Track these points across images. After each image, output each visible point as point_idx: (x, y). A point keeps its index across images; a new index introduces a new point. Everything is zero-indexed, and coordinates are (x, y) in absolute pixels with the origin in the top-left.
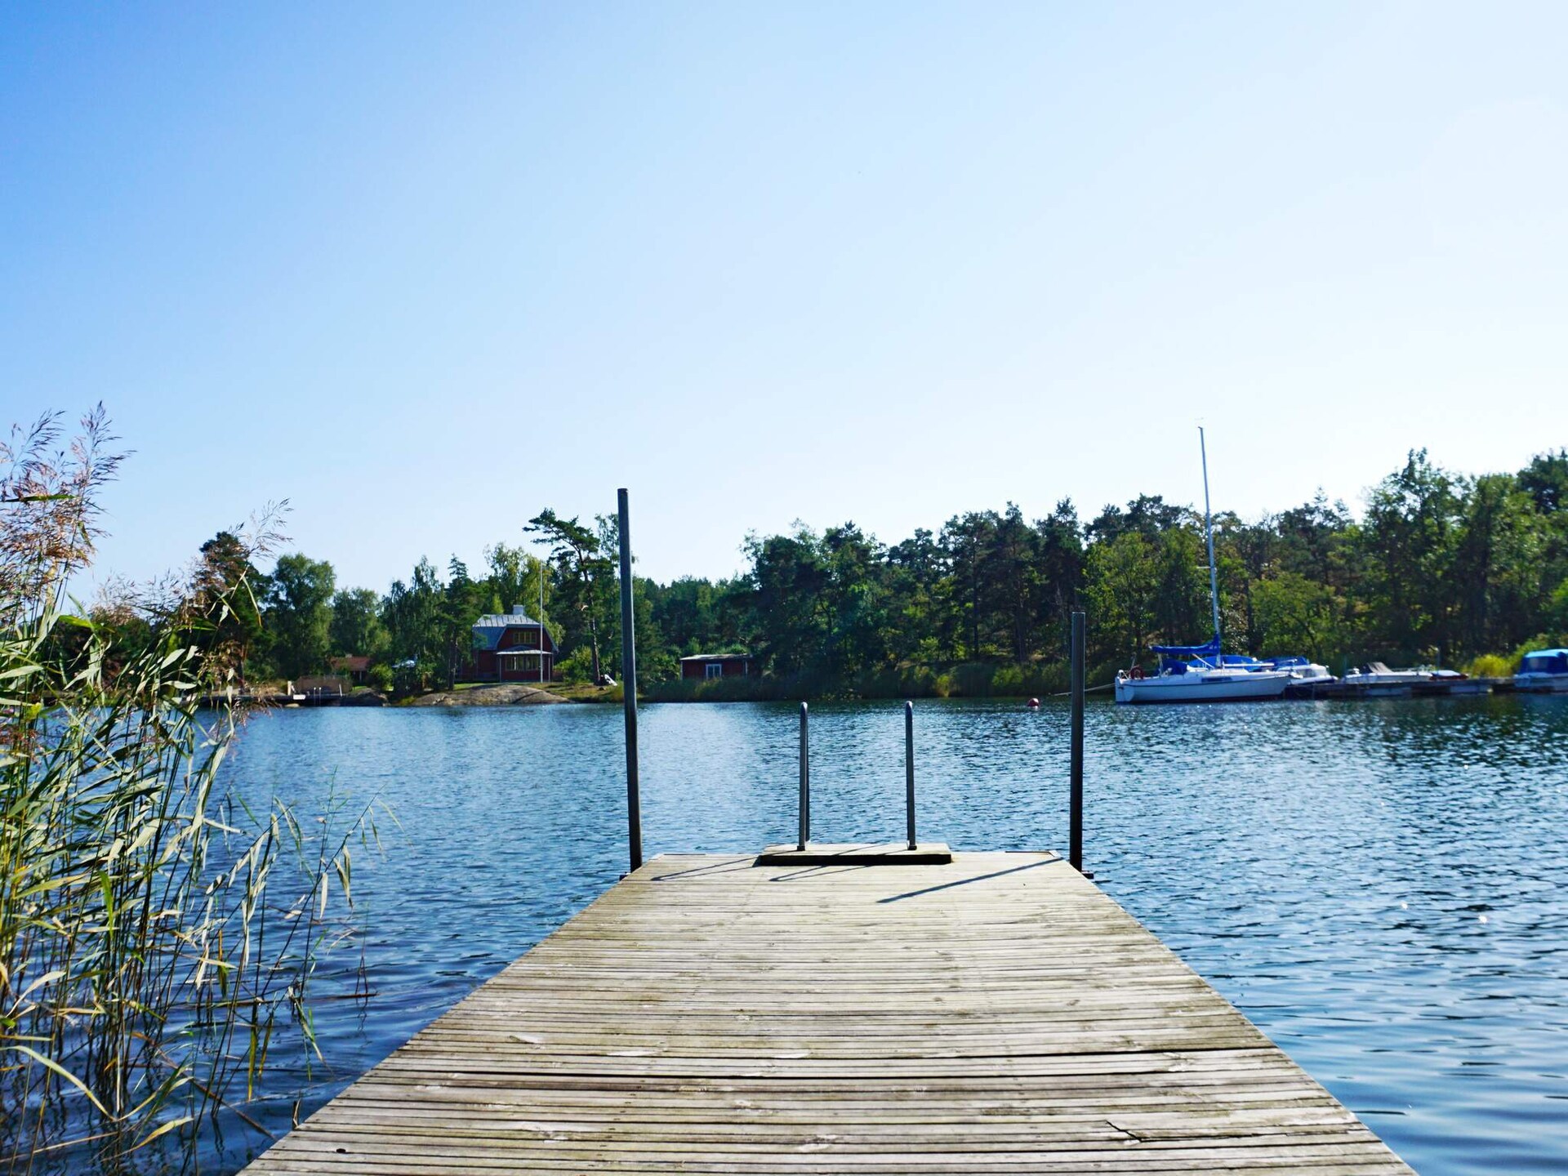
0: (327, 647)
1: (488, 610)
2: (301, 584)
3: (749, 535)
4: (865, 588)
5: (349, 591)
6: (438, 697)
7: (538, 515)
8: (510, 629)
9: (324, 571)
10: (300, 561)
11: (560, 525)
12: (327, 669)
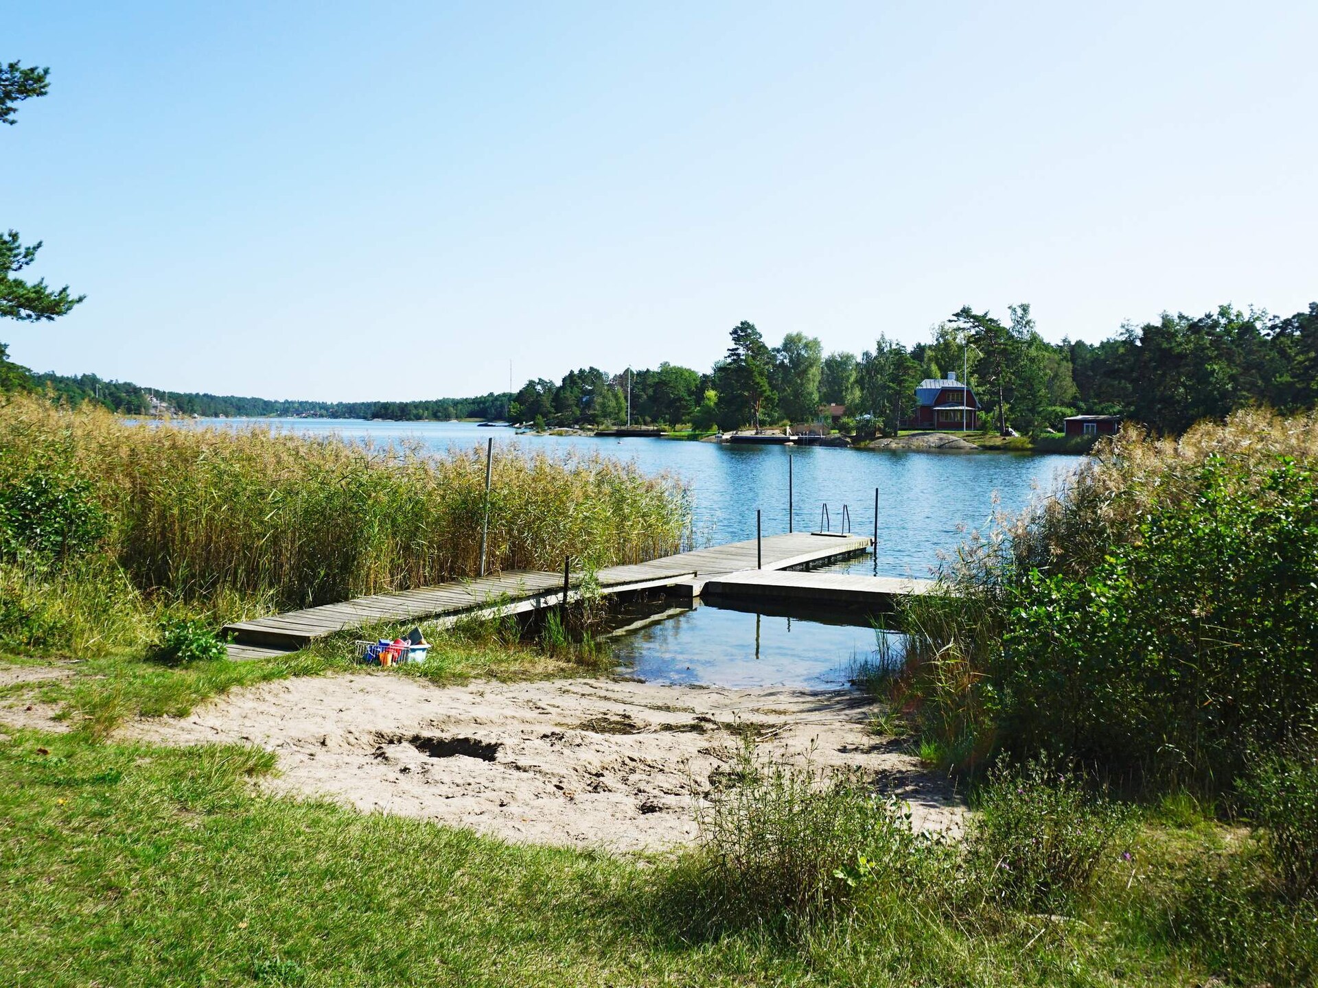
0: (817, 399)
1: (928, 375)
2: (799, 354)
3: (1126, 323)
4: (1216, 367)
5: (836, 354)
6: (885, 441)
7: (958, 310)
8: (945, 391)
9: (814, 345)
10: (799, 337)
11: (974, 317)
12: (816, 415)
